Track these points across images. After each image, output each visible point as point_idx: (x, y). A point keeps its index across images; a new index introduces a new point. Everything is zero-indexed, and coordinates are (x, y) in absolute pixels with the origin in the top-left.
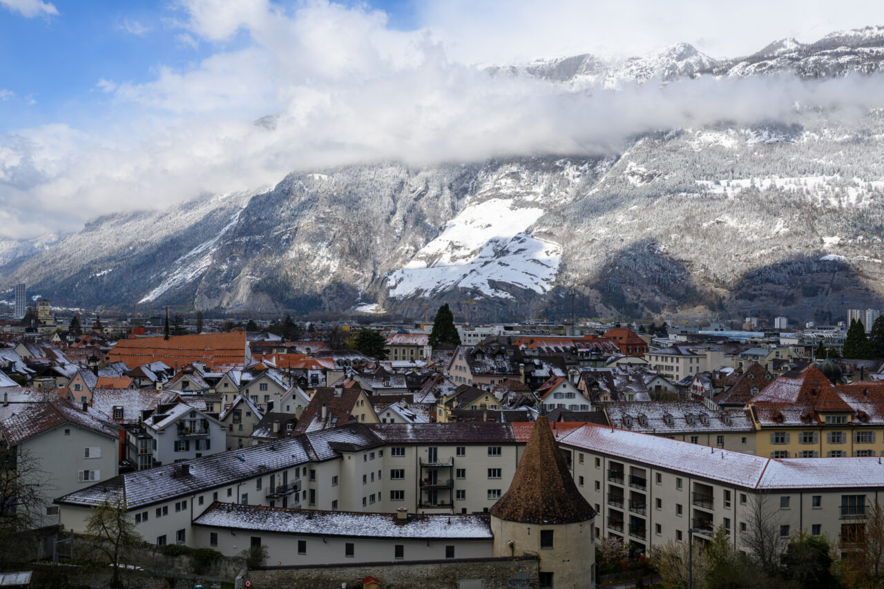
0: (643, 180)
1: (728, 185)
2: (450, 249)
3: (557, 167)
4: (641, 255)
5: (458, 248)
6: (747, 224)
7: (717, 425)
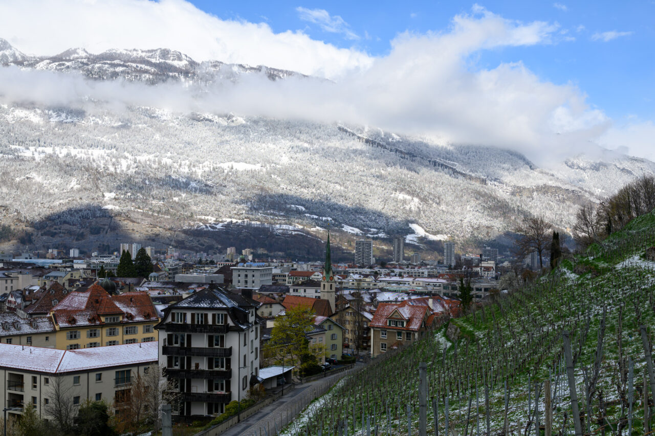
1: (36, 150)
6: (50, 180)
7: (26, 329)
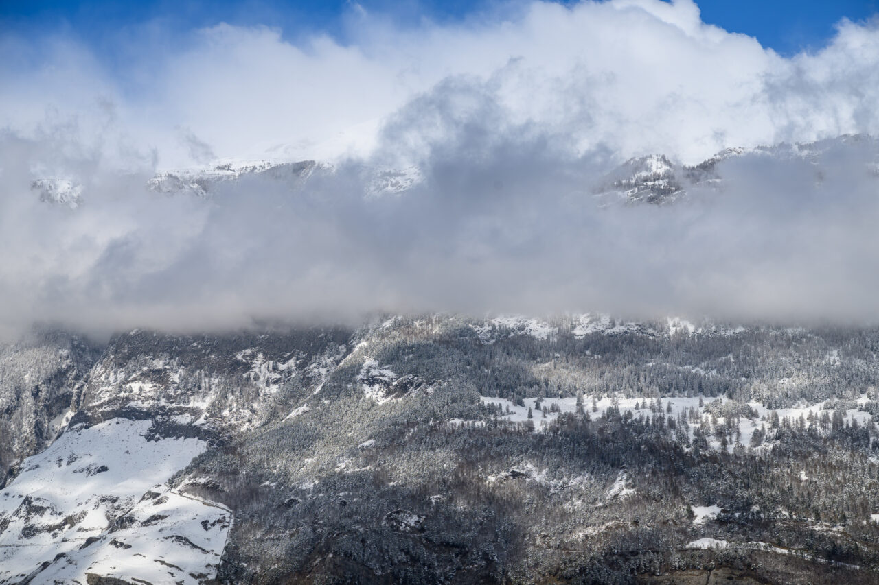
0: (388, 394)
1: (538, 407)
2: (23, 512)
3: (238, 363)
4: (375, 531)
5: (40, 510)
6: (565, 479)
